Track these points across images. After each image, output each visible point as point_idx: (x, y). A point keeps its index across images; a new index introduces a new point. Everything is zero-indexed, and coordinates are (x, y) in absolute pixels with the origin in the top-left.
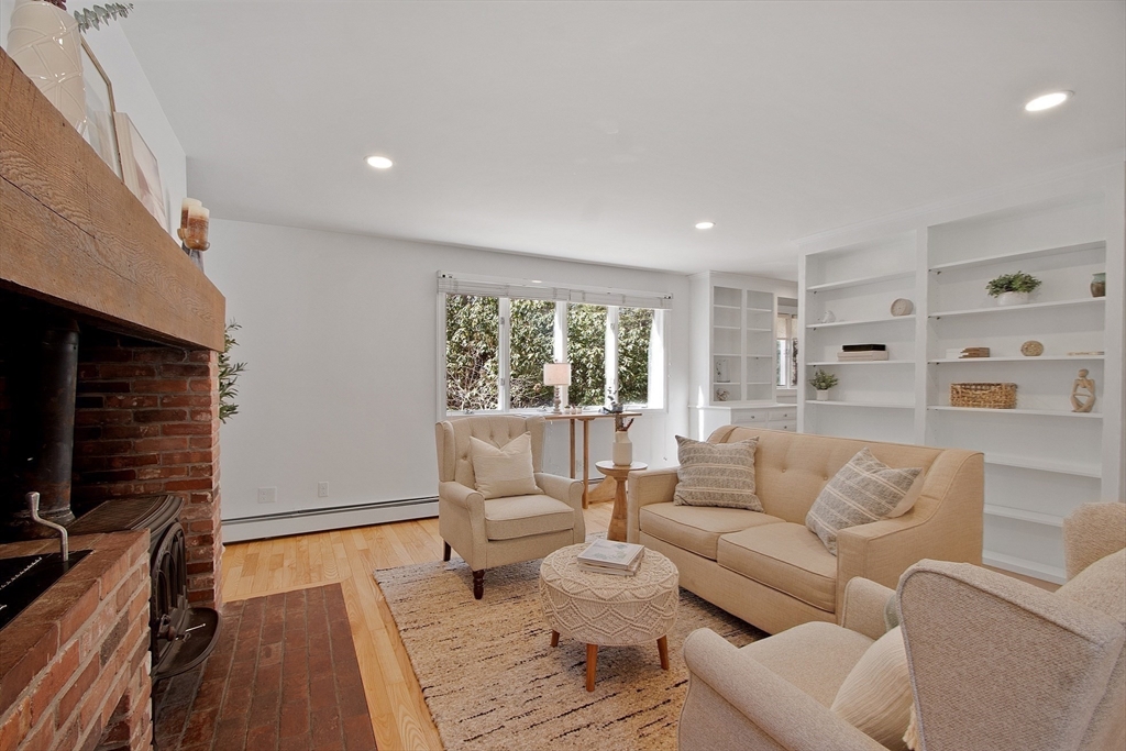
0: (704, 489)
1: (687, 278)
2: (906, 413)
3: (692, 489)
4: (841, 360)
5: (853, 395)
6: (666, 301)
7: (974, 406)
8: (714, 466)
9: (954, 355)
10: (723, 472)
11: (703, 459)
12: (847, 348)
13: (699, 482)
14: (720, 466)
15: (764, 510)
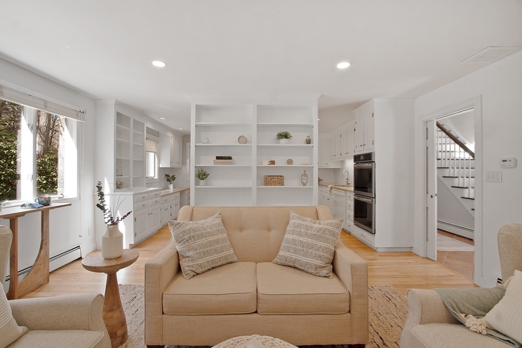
0: (209, 258)
1: (96, 101)
2: (248, 190)
3: (201, 261)
4: (215, 163)
5: (216, 182)
6: (79, 114)
7: (274, 185)
8: (211, 239)
9: (266, 163)
10: (217, 241)
11: (202, 236)
12: (218, 158)
13: (205, 254)
14: (215, 238)
15: (241, 260)
